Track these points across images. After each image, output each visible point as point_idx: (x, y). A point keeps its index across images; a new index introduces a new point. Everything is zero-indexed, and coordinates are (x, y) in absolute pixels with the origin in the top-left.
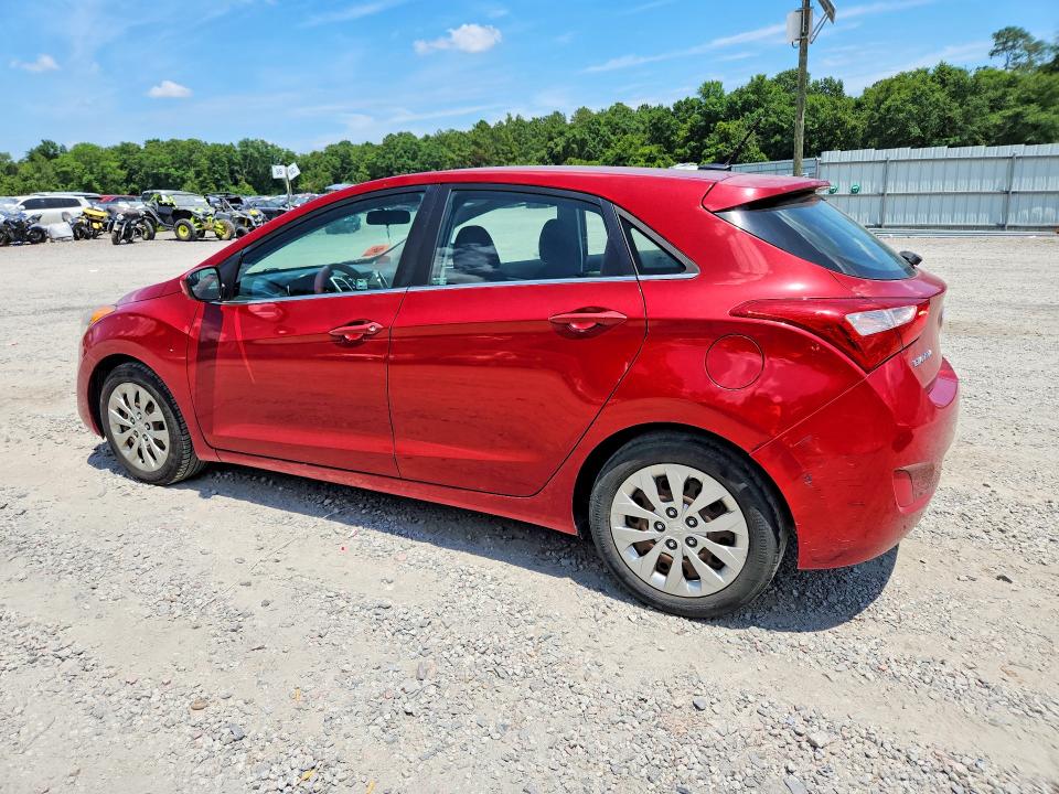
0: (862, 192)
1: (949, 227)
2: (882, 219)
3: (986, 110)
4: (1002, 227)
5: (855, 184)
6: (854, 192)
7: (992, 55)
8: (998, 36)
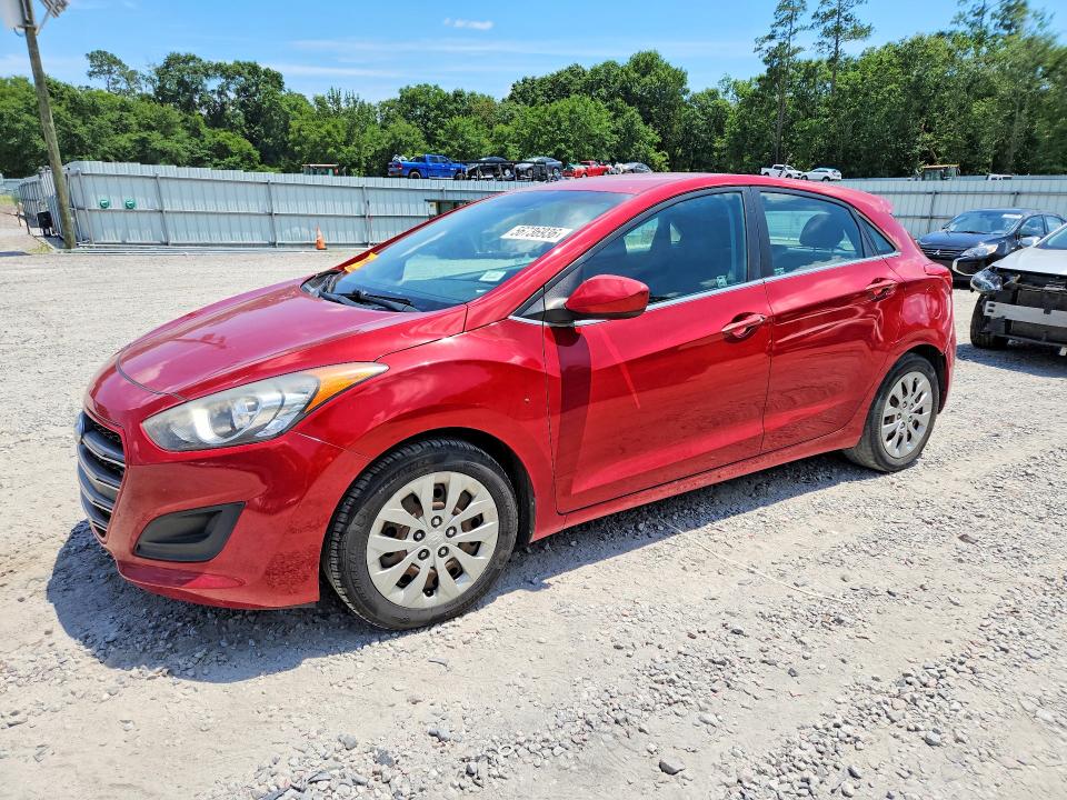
0: (138, 208)
1: (249, 245)
2: (167, 237)
3: (111, 132)
4: (274, 245)
5: (128, 199)
6: (130, 208)
7: (90, 76)
8: (91, 57)
